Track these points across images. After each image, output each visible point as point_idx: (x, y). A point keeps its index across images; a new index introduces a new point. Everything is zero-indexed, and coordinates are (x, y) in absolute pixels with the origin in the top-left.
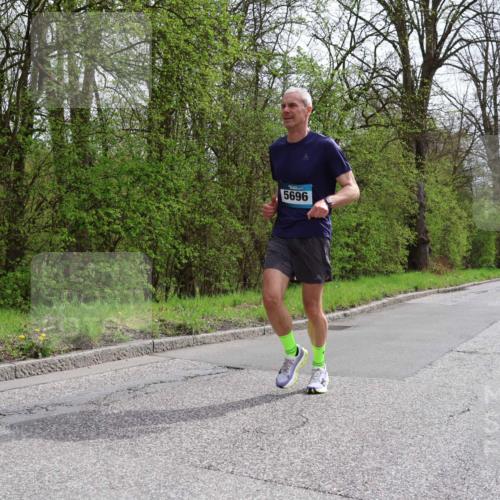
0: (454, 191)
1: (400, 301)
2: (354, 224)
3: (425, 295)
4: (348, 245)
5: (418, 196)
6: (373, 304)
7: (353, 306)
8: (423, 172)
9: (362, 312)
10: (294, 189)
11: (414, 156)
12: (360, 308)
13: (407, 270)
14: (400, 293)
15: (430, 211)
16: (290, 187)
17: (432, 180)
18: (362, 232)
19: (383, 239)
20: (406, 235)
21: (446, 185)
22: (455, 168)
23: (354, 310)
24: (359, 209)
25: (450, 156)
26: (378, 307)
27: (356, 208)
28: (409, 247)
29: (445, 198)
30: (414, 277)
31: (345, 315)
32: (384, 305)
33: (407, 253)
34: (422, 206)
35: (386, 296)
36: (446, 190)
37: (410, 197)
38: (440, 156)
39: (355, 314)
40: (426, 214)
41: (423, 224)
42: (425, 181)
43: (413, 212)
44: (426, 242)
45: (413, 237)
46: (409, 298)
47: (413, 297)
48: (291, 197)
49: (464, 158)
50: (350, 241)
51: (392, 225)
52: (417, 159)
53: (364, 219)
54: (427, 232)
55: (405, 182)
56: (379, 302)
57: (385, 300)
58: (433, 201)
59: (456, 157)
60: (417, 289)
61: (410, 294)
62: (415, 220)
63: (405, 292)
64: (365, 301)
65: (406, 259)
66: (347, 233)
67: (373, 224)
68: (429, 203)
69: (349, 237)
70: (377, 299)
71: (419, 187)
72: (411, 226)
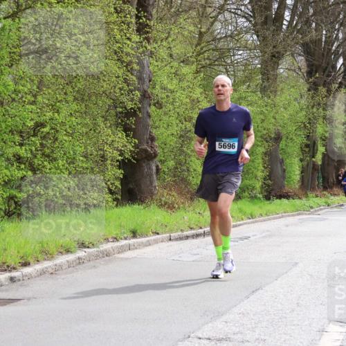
0: (197, 72)
1: (107, 254)
2: (30, 124)
3: (149, 244)
4: (19, 159)
5: (140, 79)
6: (62, 259)
7: (26, 264)
8: (148, 39)
9: (42, 273)
10: (227, 141)
11: (134, 11)
12: (38, 267)
13: (119, 203)
14: (107, 240)
15: (159, 105)
16: (224, 140)
17: (163, 53)
18: (44, 138)
19: (80, 150)
20: (119, 143)
21: (185, 61)
22: (201, 34)
23: (27, 270)
24: (40, 98)
25: (194, 13)
26: (70, 265)
27: (35, 96)
28: (123, 164)
29: (185, 84)
30: (131, 214)
31: (12, 279)
32: (80, 261)
33: (119, 173)
34: (145, 96)
35: (82, 245)
36: (186, 70)
37: (126, 81)
38: (178, 14)
39: (30, 277)
40: (152, 109)
41: (146, 126)
42: (152, 54)
43: (130, 105)
44: (151, 157)
45: (130, 147)
46: (122, 250)
47: (130, 248)
48: (224, 146)
49: (215, 18)
50: (22, 152)
51: (95, 127)
52: (138, 17)
53: (49, 115)
54: (152, 139)
55: (118, 56)
56: (71, 257)
57: (81, 253)
58: (164, 88)
59: (203, 16)
60: (134, 234)
61: (124, 242)
62: (133, 120)
63: (116, 239)
64: (47, 254)
65: (118, 183)
66: (17, 138)
67: (63, 124)
68: (157, 92)
69: (21, 145)
70: (68, 251)
71: (140, 63)
72: (126, 129)
